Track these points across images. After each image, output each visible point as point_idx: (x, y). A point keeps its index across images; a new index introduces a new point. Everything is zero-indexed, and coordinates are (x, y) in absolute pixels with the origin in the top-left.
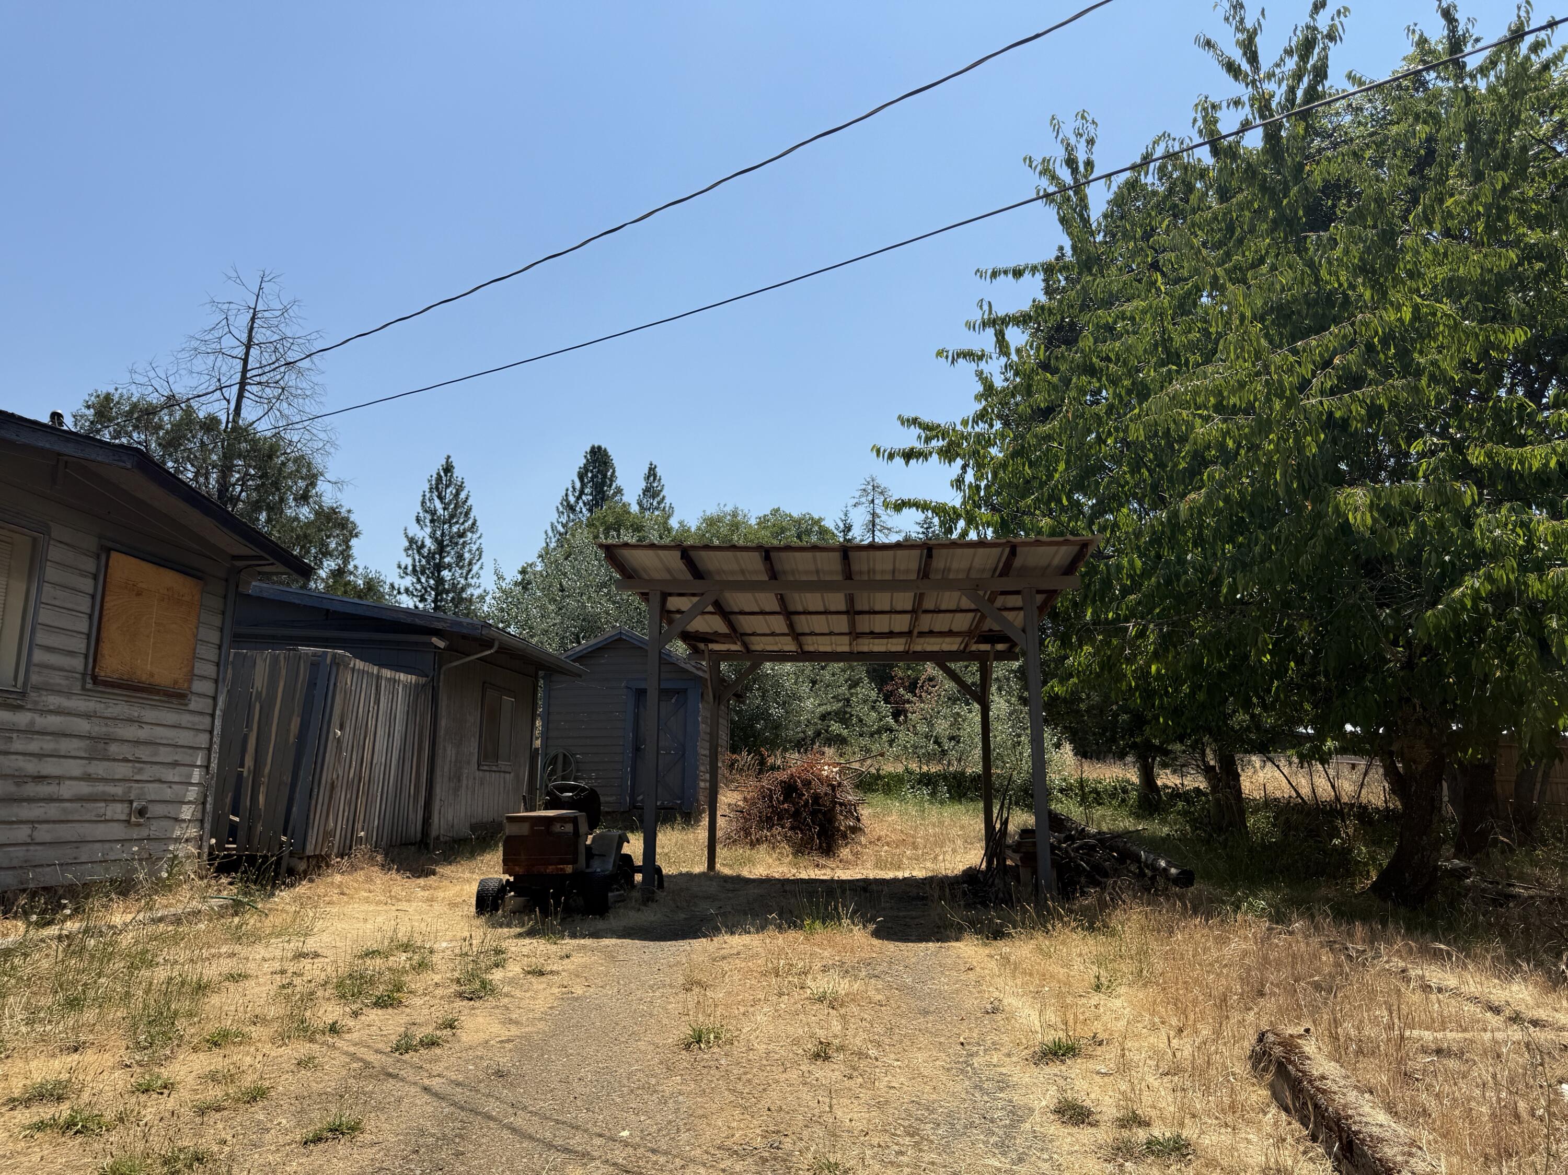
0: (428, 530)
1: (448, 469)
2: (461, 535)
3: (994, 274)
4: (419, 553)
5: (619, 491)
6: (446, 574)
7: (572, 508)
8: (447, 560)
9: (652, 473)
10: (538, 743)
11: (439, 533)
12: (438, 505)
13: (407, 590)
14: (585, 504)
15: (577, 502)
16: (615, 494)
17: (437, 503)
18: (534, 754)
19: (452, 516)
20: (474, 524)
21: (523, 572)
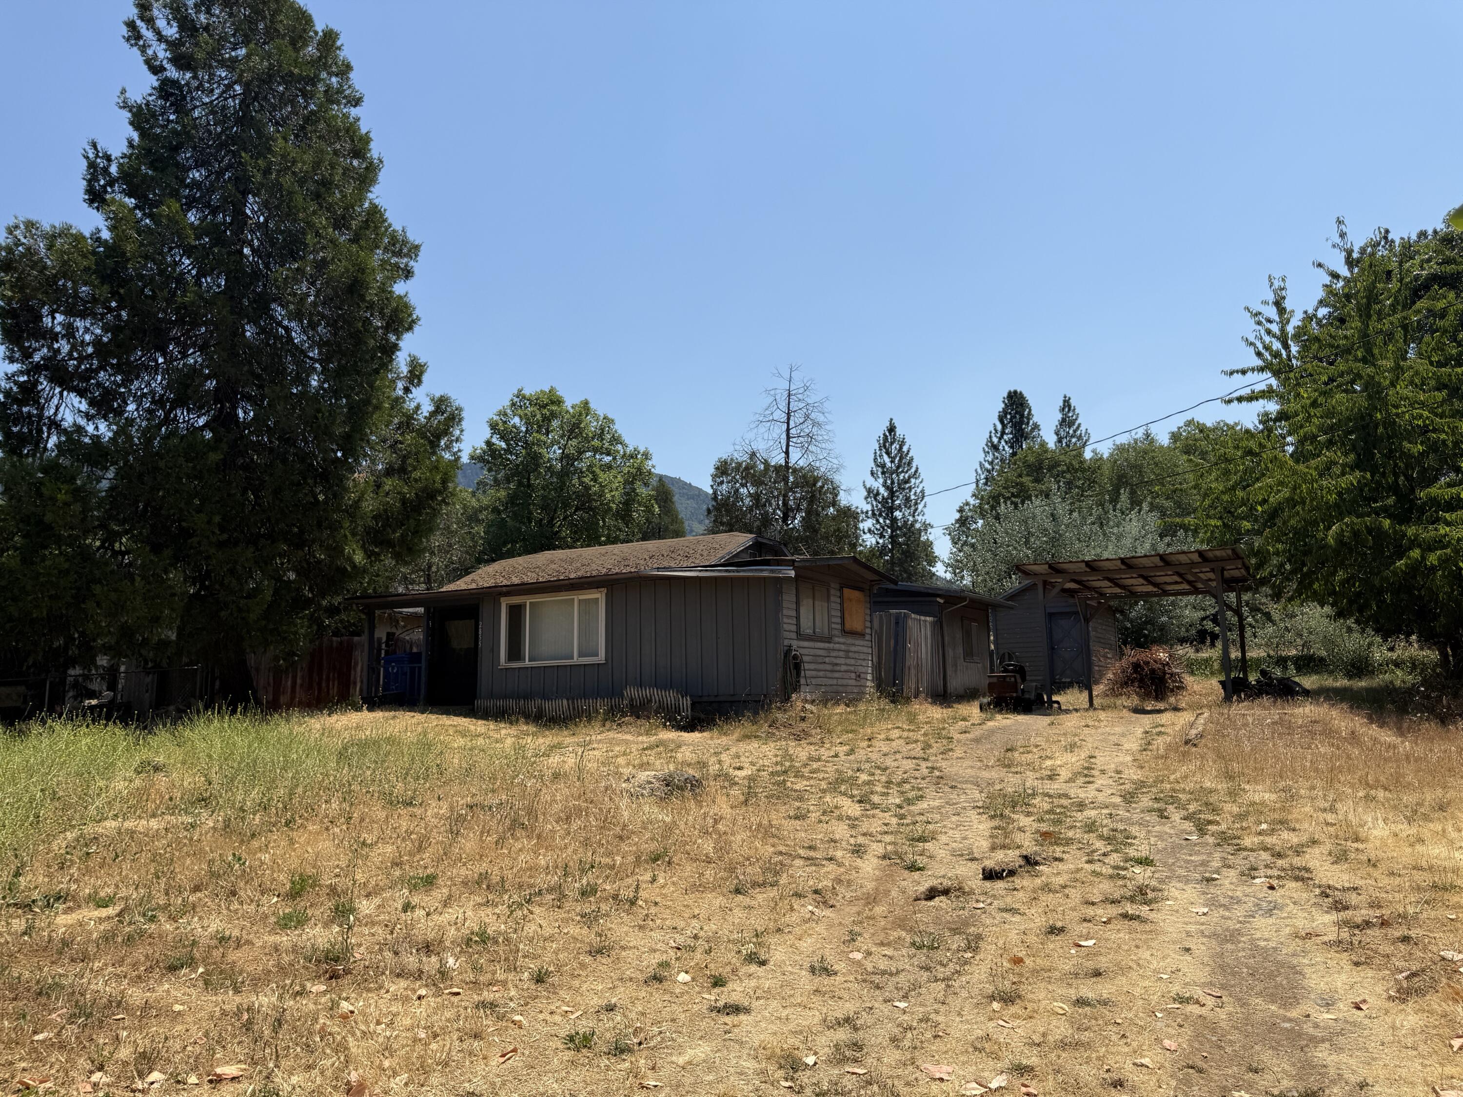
0: (881, 481)
1: (892, 429)
2: (907, 481)
3: (1232, 373)
4: (876, 499)
5: (1036, 427)
6: (898, 514)
7: (995, 448)
8: (897, 502)
9: (1067, 404)
10: (992, 647)
11: (889, 482)
12: (887, 459)
13: (870, 530)
14: (1006, 442)
15: (999, 442)
16: (1033, 430)
17: (886, 457)
18: (991, 653)
19: (898, 467)
20: (916, 471)
21: (961, 510)
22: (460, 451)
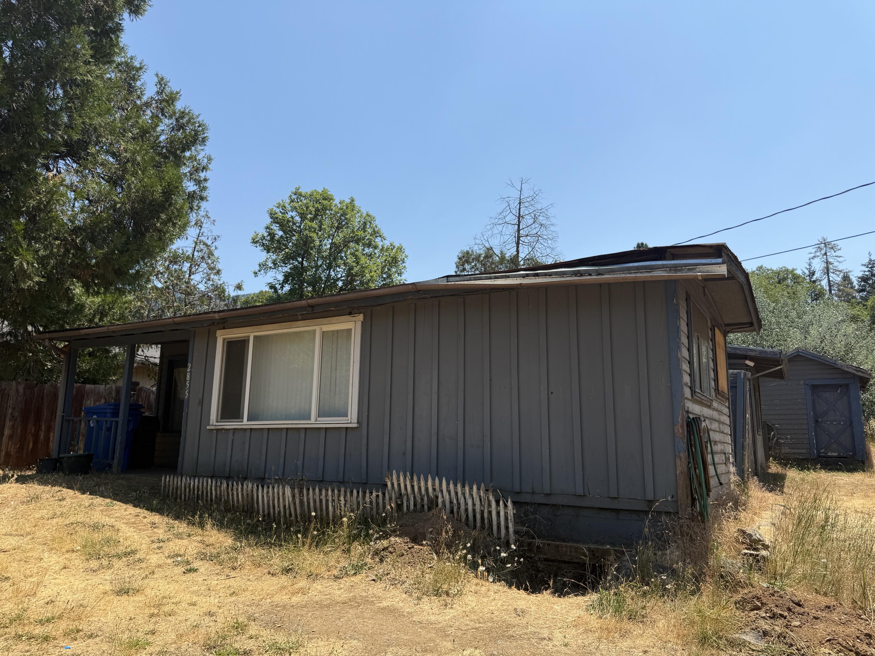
22: (206, 180)
